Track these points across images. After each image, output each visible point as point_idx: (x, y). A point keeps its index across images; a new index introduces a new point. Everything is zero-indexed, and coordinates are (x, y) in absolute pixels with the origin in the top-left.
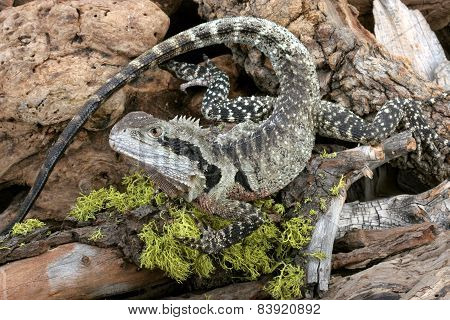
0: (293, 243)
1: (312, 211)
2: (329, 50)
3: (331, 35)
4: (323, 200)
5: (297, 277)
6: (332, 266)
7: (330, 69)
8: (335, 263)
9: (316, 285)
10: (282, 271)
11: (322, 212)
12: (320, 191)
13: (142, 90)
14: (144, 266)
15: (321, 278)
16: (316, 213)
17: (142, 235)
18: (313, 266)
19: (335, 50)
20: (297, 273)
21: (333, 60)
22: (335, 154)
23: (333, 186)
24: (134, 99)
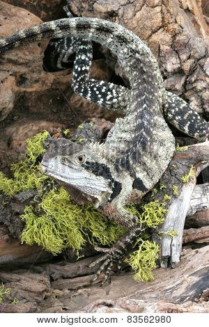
0: (150, 224)
1: (166, 197)
2: (184, 57)
3: (186, 45)
4: (176, 187)
5: (153, 251)
6: (184, 241)
7: (184, 74)
8: (186, 238)
9: (169, 258)
10: (140, 247)
11: (175, 197)
12: (173, 179)
13: (29, 90)
14: (24, 242)
15: (174, 252)
16: (170, 198)
17: (23, 217)
18: (167, 242)
19: (189, 58)
20: (153, 248)
21: (187, 66)
22: (186, 147)
23: (184, 175)
24: (23, 97)
